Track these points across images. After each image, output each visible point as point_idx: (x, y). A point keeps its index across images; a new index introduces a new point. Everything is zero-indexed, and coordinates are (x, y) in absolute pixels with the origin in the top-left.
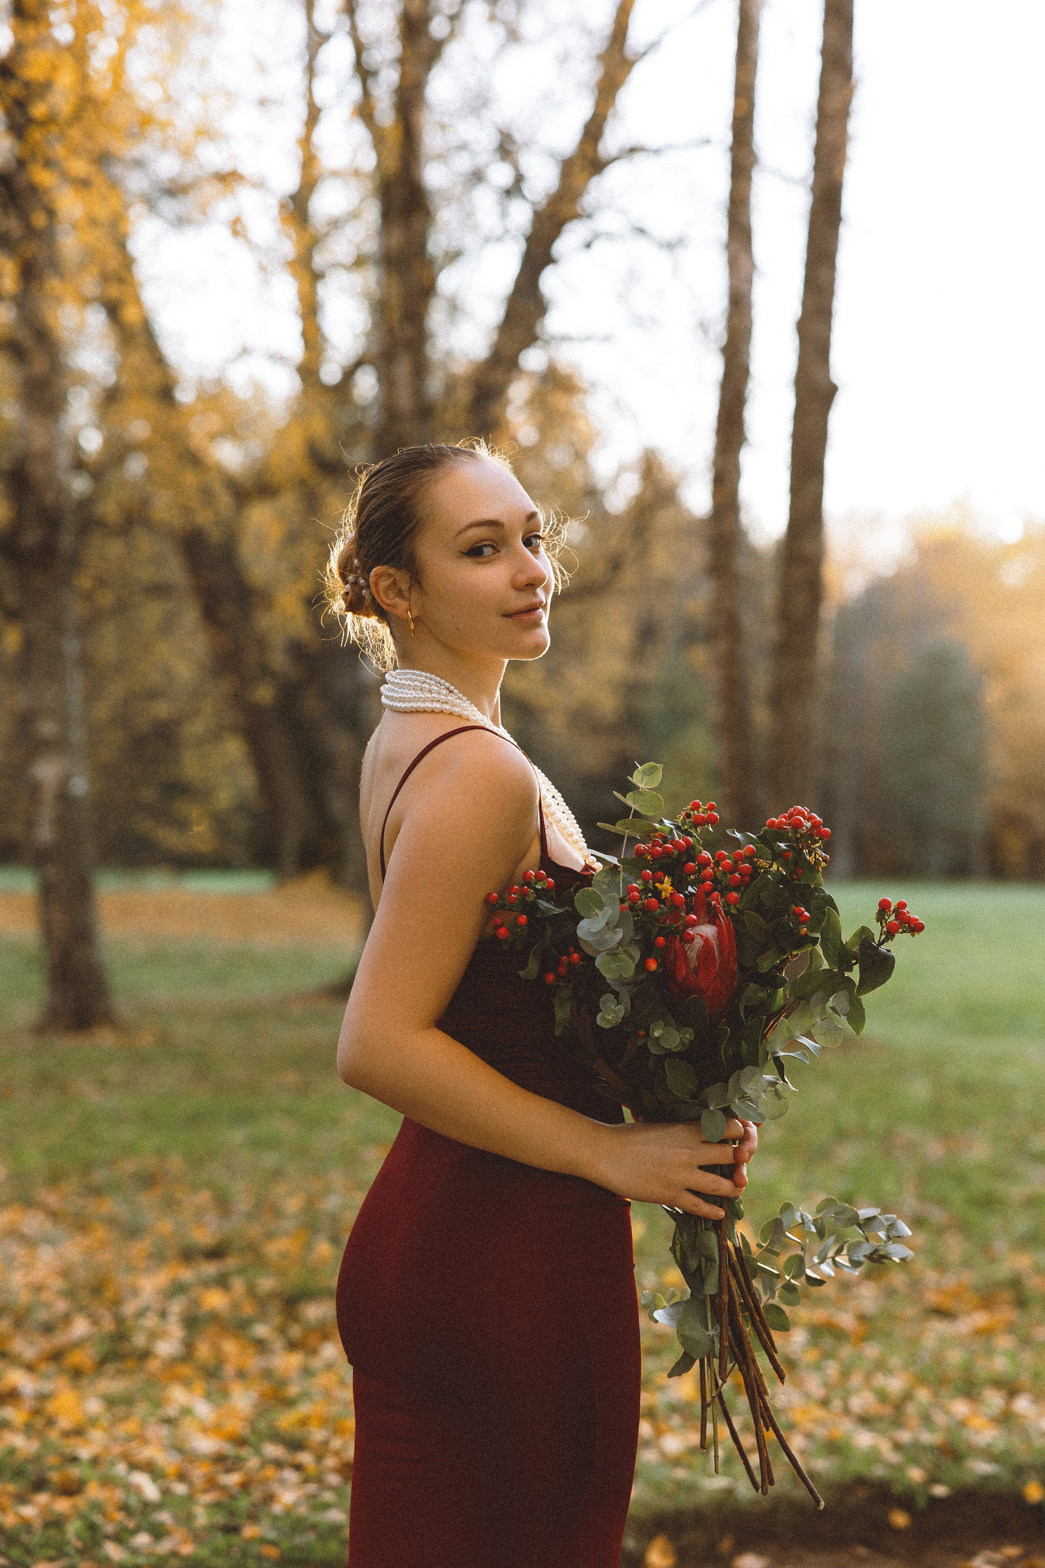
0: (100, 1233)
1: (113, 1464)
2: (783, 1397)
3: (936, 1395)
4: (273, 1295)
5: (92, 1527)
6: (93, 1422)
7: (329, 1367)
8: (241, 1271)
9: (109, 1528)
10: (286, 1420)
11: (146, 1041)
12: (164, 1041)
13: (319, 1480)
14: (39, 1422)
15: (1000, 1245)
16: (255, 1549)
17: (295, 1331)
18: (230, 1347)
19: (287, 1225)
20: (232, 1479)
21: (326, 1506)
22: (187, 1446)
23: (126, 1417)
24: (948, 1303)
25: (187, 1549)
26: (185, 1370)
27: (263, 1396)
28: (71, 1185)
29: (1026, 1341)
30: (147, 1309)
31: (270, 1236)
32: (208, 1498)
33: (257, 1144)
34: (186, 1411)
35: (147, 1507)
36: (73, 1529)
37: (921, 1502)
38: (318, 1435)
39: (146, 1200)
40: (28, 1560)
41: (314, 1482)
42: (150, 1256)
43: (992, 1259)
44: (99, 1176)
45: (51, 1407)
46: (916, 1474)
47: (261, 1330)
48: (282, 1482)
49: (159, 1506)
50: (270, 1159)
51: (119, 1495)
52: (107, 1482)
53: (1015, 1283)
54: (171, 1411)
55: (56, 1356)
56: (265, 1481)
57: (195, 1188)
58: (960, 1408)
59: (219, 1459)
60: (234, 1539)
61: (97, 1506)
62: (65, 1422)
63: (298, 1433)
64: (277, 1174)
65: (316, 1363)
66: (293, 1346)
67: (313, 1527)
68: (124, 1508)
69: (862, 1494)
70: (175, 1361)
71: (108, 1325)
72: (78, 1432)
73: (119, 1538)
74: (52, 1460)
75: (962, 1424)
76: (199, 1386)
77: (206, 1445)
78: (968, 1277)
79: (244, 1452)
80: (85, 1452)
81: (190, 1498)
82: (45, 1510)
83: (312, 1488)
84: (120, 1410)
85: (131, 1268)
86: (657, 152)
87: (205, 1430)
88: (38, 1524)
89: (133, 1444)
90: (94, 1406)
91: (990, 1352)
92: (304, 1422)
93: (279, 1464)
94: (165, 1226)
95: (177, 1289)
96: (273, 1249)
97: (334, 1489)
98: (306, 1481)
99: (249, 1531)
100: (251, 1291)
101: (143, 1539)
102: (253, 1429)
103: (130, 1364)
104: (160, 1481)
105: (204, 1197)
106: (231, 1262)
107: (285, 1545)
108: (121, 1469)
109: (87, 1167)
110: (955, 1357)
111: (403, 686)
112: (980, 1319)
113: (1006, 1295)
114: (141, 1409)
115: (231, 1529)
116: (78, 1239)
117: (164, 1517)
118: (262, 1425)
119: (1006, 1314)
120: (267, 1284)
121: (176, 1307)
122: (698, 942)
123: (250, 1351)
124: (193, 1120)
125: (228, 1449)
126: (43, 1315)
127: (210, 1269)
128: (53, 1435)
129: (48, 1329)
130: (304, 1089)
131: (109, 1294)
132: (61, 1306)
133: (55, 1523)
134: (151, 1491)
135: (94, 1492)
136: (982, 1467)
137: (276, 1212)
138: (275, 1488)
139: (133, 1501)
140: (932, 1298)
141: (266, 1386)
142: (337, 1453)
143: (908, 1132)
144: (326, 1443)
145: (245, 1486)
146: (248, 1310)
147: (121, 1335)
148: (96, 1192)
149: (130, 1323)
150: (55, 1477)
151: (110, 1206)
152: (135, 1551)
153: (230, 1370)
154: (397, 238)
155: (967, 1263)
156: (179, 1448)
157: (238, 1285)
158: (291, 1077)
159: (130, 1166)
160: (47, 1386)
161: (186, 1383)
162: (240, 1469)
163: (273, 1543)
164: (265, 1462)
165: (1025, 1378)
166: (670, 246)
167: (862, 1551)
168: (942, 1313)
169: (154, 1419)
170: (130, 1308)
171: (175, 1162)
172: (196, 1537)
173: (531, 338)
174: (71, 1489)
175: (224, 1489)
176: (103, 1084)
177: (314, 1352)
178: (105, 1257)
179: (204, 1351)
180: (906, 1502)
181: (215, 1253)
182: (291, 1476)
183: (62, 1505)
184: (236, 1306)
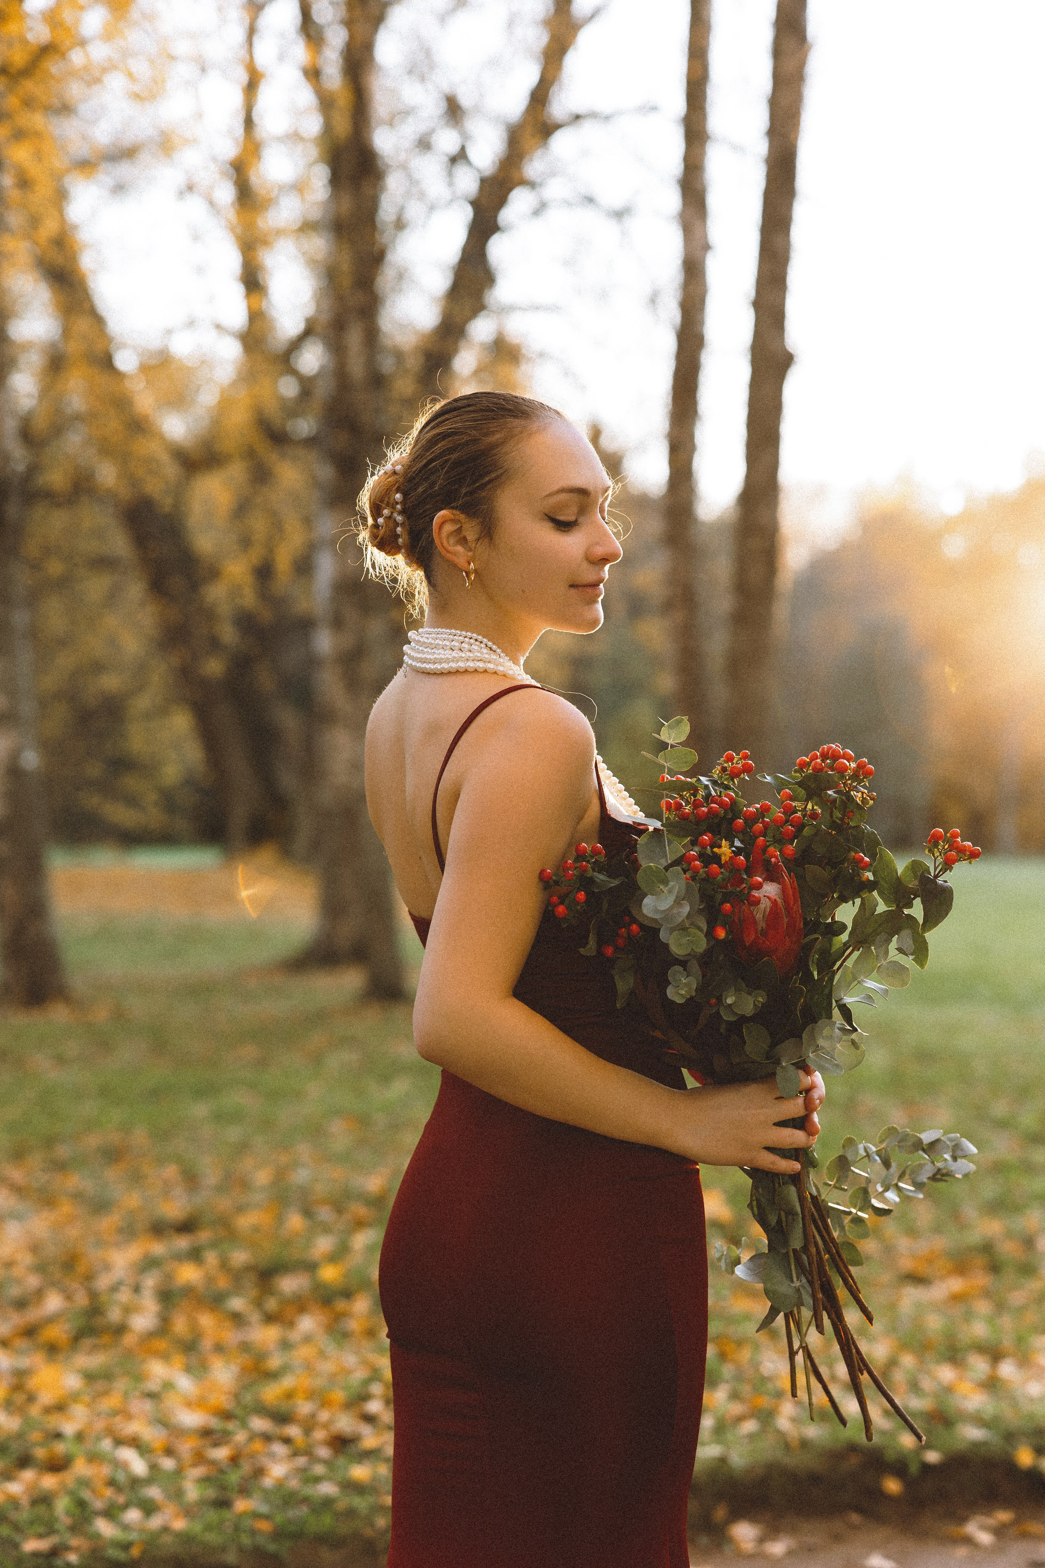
0: (66, 1208)
1: (98, 1439)
2: (768, 1364)
3: (921, 1361)
4: (249, 1268)
5: (81, 1504)
6: (75, 1397)
7: (308, 1339)
8: (214, 1245)
9: (98, 1505)
10: (271, 1393)
11: (101, 1015)
12: (119, 1016)
13: (308, 1452)
14: (19, 1398)
15: (970, 1212)
16: (248, 1523)
17: (272, 1304)
18: (206, 1321)
19: (258, 1197)
20: (221, 1453)
21: (317, 1480)
22: (174, 1420)
23: (106, 1393)
24: (923, 1269)
25: (179, 1525)
26: (162, 1344)
27: (244, 1370)
28: (36, 1160)
29: (1000, 1307)
30: (120, 1283)
31: (241, 1209)
32: (198, 1472)
33: (220, 1117)
34: (168, 1386)
35: (135, 1482)
36: (62, 1505)
37: (914, 1469)
38: (304, 1408)
39: (112, 1174)
40: (17, 1538)
41: (302, 1455)
42: (120, 1231)
43: (962, 1225)
44: (63, 1151)
45: (32, 1383)
46: (907, 1440)
47: (237, 1303)
48: (272, 1456)
49: (148, 1481)
50: (234, 1133)
51: (105, 1471)
52: (93, 1458)
53: (987, 1248)
54: (153, 1386)
55: (30, 1332)
56: (252, 1456)
57: (160, 1161)
58: (946, 1374)
59: (206, 1433)
60: (227, 1514)
61: (84, 1483)
62: (46, 1398)
63: (284, 1407)
64: (243, 1148)
65: (294, 1336)
66: (270, 1319)
67: (306, 1500)
68: (112, 1483)
69: (854, 1461)
70: (151, 1335)
71: (82, 1300)
72: (60, 1407)
73: (111, 1513)
74: (35, 1436)
75: (949, 1390)
76: (179, 1360)
77: (191, 1419)
78: (941, 1243)
79: (231, 1426)
80: (69, 1428)
81: (179, 1472)
82: (32, 1487)
83: (302, 1461)
84: (100, 1386)
85: (100, 1243)
86: (607, 118)
87: (189, 1404)
88: (25, 1501)
89: (118, 1419)
90: (72, 1382)
91: (969, 1316)
92: (289, 1395)
93: (267, 1438)
94: (133, 1200)
95: (149, 1263)
96: (245, 1222)
97: (326, 1462)
98: (295, 1454)
99: (241, 1505)
100: (224, 1265)
101: (133, 1515)
102: (238, 1402)
103: (105, 1339)
104: (147, 1456)
105: (171, 1171)
106: (204, 1236)
107: (279, 1519)
108: (106, 1444)
109: (50, 1142)
110: (934, 1323)
111: (436, 647)
112: (956, 1284)
113: (980, 1261)
114: (121, 1384)
115: (223, 1503)
116: (45, 1214)
117: (154, 1492)
118: (248, 1398)
119: (981, 1279)
120: (240, 1257)
121: (150, 1282)
122: (765, 904)
123: (227, 1324)
124: (155, 1094)
125: (214, 1423)
126: (14, 1291)
127: (183, 1243)
128: (35, 1411)
129: (21, 1304)
130: (262, 1063)
131: (81, 1269)
132: (33, 1281)
133: (43, 1500)
134: (139, 1466)
135: (81, 1468)
136: (973, 1433)
137: (245, 1184)
138: (265, 1461)
139: (121, 1477)
140: (906, 1264)
141: (245, 1359)
142: (326, 1426)
143: (869, 1100)
144: (313, 1416)
145: (234, 1460)
146: (223, 1283)
147: (95, 1310)
148: (60, 1166)
149: (103, 1298)
150: (40, 1453)
151: (75, 1181)
152: (126, 1527)
153: (207, 1344)
154: (346, 204)
155: (937, 1229)
156: (163, 1422)
157: (211, 1258)
158: (250, 1051)
159: (93, 1141)
160: (24, 1362)
161: (165, 1357)
162: (227, 1443)
163: (267, 1517)
164: (253, 1436)
165: (1007, 1343)
166: (620, 215)
167: (855, 1518)
168: (916, 1279)
169: (137, 1394)
170: (103, 1282)
171: (140, 1137)
172: (188, 1512)
173: (478, 307)
174: (57, 1466)
175: (213, 1463)
176: (60, 1060)
177: (291, 1324)
178: (73, 1232)
179: (180, 1325)
180: (899, 1468)
181: (186, 1227)
182: (279, 1449)
183: (49, 1482)
184: (210, 1280)
